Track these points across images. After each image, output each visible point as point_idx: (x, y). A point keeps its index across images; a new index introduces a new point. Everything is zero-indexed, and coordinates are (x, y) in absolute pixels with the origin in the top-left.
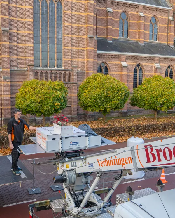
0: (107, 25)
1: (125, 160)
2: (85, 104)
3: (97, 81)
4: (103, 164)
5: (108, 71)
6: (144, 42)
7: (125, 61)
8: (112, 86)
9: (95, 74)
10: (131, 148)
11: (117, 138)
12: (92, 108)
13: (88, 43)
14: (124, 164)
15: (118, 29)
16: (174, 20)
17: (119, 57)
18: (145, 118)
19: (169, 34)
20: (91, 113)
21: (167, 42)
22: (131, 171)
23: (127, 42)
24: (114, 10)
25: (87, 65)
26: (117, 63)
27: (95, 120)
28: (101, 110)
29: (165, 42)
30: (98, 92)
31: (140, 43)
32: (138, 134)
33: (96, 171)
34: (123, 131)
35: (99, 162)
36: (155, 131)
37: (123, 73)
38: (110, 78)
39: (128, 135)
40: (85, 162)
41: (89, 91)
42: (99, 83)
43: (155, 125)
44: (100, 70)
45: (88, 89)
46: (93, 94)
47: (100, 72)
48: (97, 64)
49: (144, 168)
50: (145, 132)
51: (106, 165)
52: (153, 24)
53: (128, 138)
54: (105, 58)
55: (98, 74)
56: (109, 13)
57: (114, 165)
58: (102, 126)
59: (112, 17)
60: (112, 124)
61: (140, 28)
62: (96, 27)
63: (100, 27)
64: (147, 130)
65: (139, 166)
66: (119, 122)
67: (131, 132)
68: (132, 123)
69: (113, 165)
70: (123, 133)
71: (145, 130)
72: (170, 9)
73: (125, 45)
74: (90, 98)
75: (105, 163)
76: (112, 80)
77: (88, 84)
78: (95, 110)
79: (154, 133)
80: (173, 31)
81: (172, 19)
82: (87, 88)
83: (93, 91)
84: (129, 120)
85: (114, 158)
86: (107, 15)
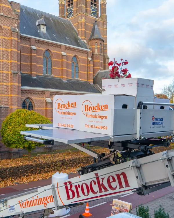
0: (31, 62)
1: (47, 199)
2: (9, 141)
3: (21, 117)
4: (24, 206)
5: (32, 106)
6: (67, 79)
7: (49, 96)
8: (36, 121)
9: (19, 110)
10: (52, 186)
11: (42, 175)
12: (15, 145)
13: (11, 78)
14: (45, 204)
15: (42, 66)
16: (92, 60)
17: (43, 93)
18: (70, 152)
19: (89, 73)
20: (16, 150)
21: (88, 80)
22: (53, 210)
23: (51, 79)
24: (38, 48)
25: (11, 101)
26: (41, 98)
27: (20, 157)
28: (26, 146)
29: (86, 79)
30: (22, 128)
31: (64, 80)
32: (64, 169)
33: (17, 214)
34: (48, 166)
35: (21, 203)
36: (80, 165)
37: (48, 108)
38: (34, 114)
39: (53, 170)
40: (6, 205)
41: (13, 128)
42: (23, 119)
43: (79, 159)
44: (24, 106)
45: (12, 125)
46: (17, 130)
47: (25, 107)
48: (21, 99)
49: (65, 206)
50: (70, 166)
51: (28, 207)
52: (74, 63)
53: (53, 173)
54: (30, 94)
55: (22, 109)
56: (33, 51)
57: (36, 205)
58: (26, 164)
59: (36, 54)
60: (38, 160)
61: (62, 66)
62: (20, 63)
63: (25, 63)
64: (72, 164)
65: (60, 204)
66: (44, 158)
67: (56, 167)
68: (57, 159)
69: (34, 205)
70: (48, 169)
71: (70, 164)
72: (89, 50)
73: (49, 81)
74: (14, 134)
75: (26, 204)
76: (36, 116)
77: (12, 120)
78: (20, 147)
79: (78, 166)
80: (93, 71)
81: (91, 60)
82: (10, 124)
83: (16, 128)
84: (54, 155)
85: (35, 198)
86: (31, 53)
